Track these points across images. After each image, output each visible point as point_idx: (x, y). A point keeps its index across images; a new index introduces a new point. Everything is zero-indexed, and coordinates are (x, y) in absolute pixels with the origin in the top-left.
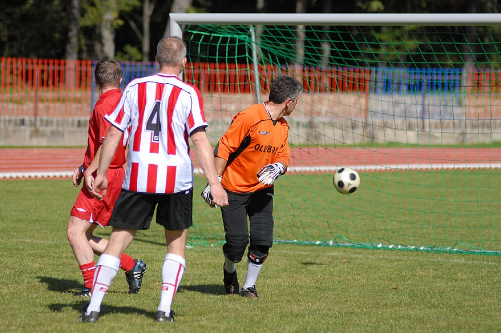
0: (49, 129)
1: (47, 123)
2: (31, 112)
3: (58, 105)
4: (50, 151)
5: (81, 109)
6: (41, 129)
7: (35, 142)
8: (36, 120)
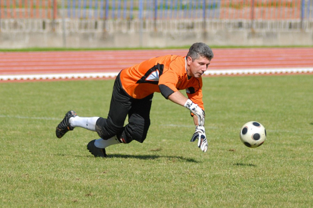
0: (264, 31)
1: (262, 25)
2: (249, 15)
3: (272, 9)
4: (265, 50)
5: (293, 12)
6: (257, 30)
7: (252, 42)
8: (252, 23)
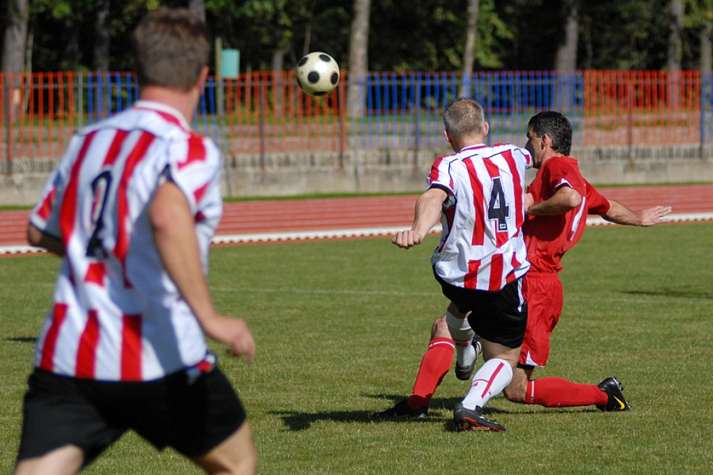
0: (647, 162)
1: (645, 154)
2: (624, 139)
3: (658, 130)
4: (648, 189)
5: (689, 133)
6: (638, 161)
7: (630, 178)
8: (630, 151)
